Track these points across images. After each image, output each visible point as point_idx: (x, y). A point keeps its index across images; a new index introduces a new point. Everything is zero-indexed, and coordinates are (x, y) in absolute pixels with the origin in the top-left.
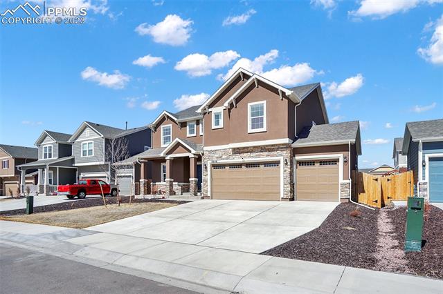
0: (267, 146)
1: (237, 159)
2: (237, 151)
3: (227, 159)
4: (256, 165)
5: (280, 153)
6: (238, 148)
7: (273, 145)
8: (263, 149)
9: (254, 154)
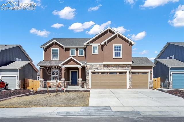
0: (121, 65)
1: (106, 70)
2: (106, 66)
3: (101, 69)
4: (115, 73)
5: (127, 68)
6: (107, 65)
7: (124, 65)
8: (119, 66)
9: (115, 68)
